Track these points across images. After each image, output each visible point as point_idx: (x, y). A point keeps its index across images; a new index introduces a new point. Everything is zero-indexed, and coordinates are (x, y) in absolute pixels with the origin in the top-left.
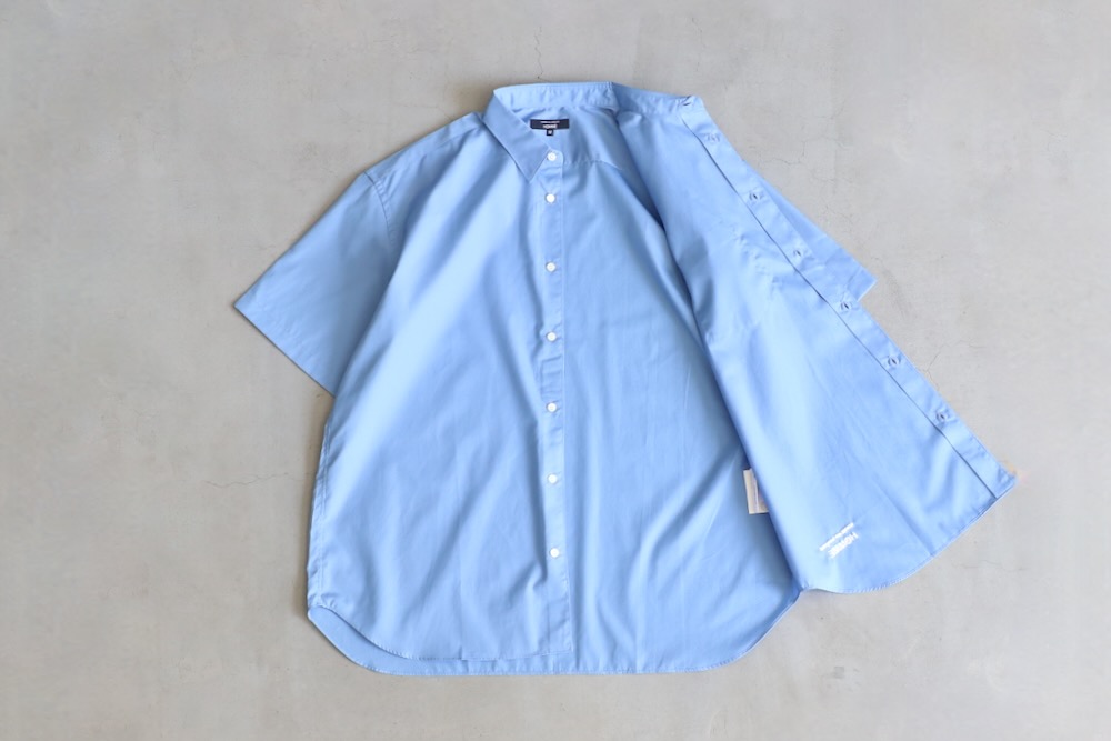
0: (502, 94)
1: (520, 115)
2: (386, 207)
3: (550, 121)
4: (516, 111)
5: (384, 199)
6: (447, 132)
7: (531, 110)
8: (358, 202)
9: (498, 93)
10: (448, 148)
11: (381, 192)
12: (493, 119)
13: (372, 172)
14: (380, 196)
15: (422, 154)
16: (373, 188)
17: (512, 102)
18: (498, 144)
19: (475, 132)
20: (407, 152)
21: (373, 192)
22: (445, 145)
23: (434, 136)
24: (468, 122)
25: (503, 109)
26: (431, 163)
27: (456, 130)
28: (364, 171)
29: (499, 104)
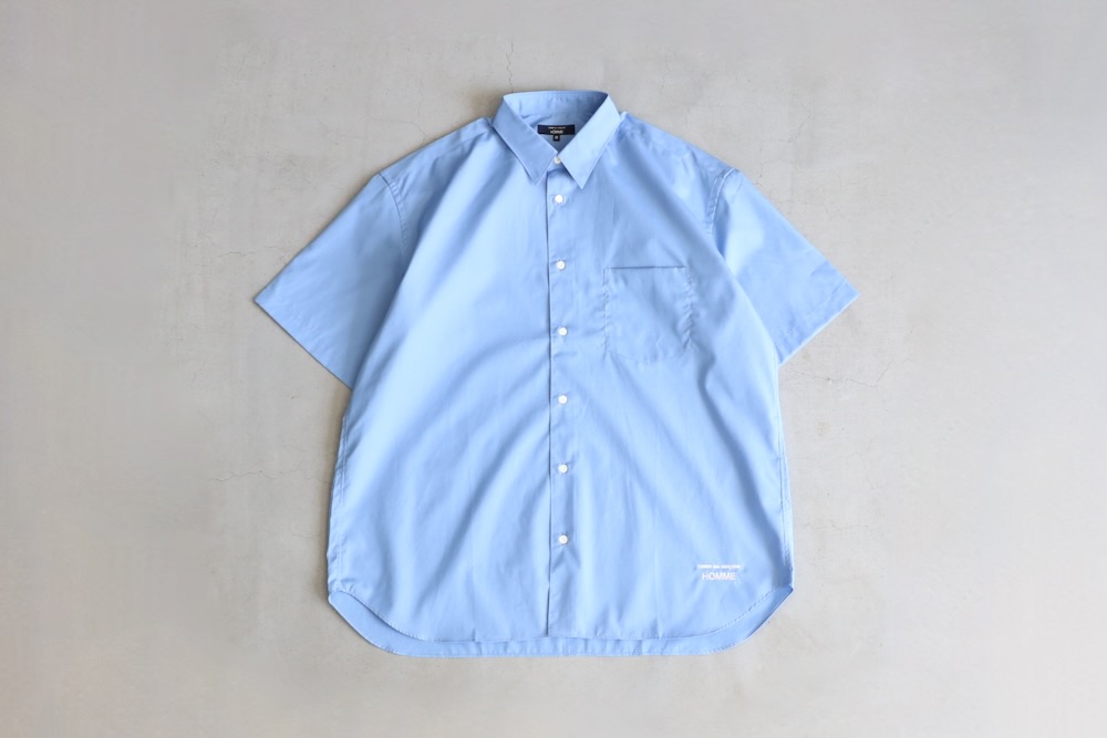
0: (512, 100)
1: (527, 122)
2: (400, 206)
3: (557, 127)
4: (524, 117)
5: (398, 200)
6: (458, 136)
7: (539, 117)
8: (372, 202)
9: (507, 98)
10: (459, 151)
11: (395, 193)
12: (502, 124)
13: (386, 173)
14: (395, 197)
15: (435, 157)
16: (388, 189)
17: (521, 108)
18: (507, 148)
19: (485, 136)
20: (420, 155)
21: (388, 193)
22: (455, 149)
23: (446, 140)
24: (480, 127)
25: (513, 117)
26: (443, 166)
27: (467, 135)
28: (379, 172)
29: (508, 108)
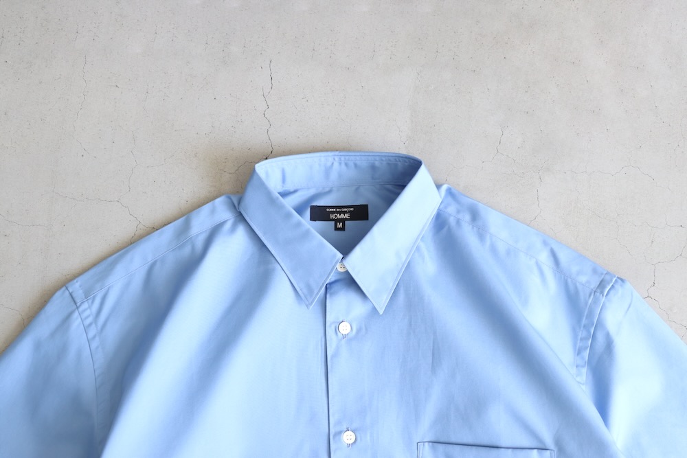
0: (269, 172)
1: (290, 203)
2: (95, 344)
3: (340, 209)
4: (284, 194)
5: (92, 332)
6: (187, 226)
7: (312, 192)
8: (53, 335)
9: (261, 168)
10: (187, 251)
11: (88, 322)
12: (253, 206)
13: (77, 287)
14: (86, 329)
15: (150, 259)
16: (76, 314)
17: (284, 180)
18: (263, 246)
19: (228, 225)
20: (128, 257)
21: (76, 322)
22: (181, 247)
23: (169, 231)
24: (221, 211)
25: (268, 193)
26: (163, 275)
27: (201, 223)
28: (65, 283)
29: (262, 185)
